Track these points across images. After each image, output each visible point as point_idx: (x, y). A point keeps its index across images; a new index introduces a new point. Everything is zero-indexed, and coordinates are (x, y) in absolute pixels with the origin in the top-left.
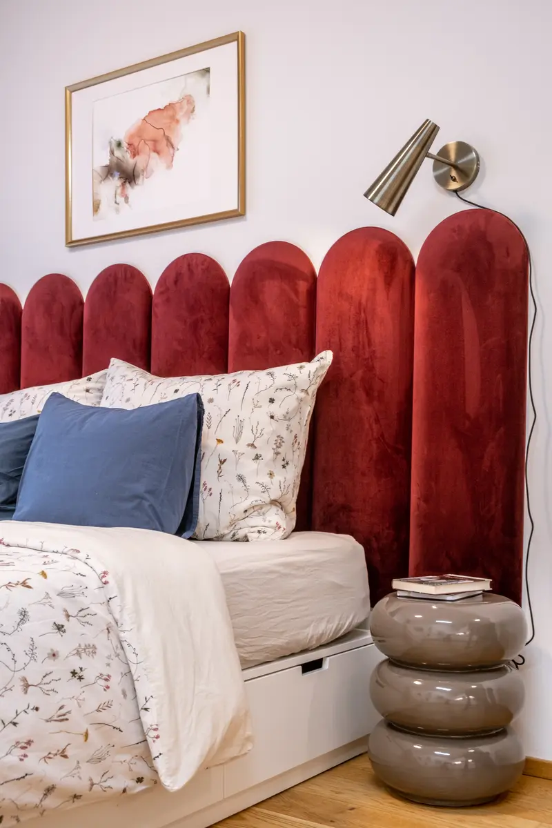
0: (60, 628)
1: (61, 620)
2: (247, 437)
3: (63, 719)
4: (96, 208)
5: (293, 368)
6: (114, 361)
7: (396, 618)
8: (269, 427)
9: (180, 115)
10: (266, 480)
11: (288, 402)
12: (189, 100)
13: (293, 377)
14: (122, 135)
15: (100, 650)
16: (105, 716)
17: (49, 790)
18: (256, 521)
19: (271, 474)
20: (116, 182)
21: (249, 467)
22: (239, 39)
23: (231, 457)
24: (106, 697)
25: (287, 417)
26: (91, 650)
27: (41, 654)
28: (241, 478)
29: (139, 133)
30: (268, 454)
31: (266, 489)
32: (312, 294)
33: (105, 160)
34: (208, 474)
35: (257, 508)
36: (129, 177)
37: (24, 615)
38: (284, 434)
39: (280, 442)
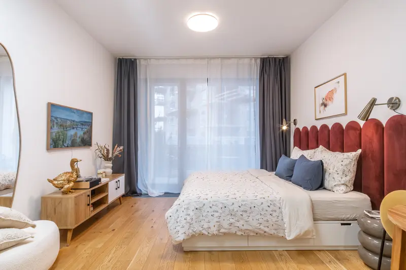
0: (269, 206)
1: (269, 205)
2: (336, 169)
3: (268, 221)
4: (320, 112)
5: (349, 154)
6: (321, 146)
7: (362, 220)
8: (341, 167)
9: (334, 92)
10: (340, 179)
11: (346, 162)
12: (335, 89)
13: (348, 156)
14: (324, 97)
15: (277, 211)
16: (277, 223)
17: (265, 232)
18: (337, 188)
19: (342, 178)
20: (323, 107)
21: (336, 176)
22: (345, 75)
23: (332, 173)
24: (277, 220)
25: (346, 165)
26: (275, 211)
27: (264, 210)
28: (334, 178)
29: (327, 96)
30: (341, 173)
31: (340, 181)
32: (360, 134)
33: (321, 102)
34: (327, 176)
35: (339, 185)
36: (325, 106)
37: (262, 203)
38: (345, 169)
39: (344, 171)
